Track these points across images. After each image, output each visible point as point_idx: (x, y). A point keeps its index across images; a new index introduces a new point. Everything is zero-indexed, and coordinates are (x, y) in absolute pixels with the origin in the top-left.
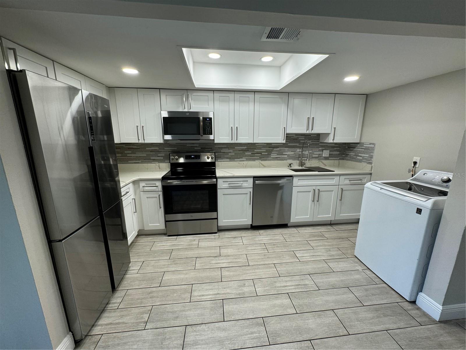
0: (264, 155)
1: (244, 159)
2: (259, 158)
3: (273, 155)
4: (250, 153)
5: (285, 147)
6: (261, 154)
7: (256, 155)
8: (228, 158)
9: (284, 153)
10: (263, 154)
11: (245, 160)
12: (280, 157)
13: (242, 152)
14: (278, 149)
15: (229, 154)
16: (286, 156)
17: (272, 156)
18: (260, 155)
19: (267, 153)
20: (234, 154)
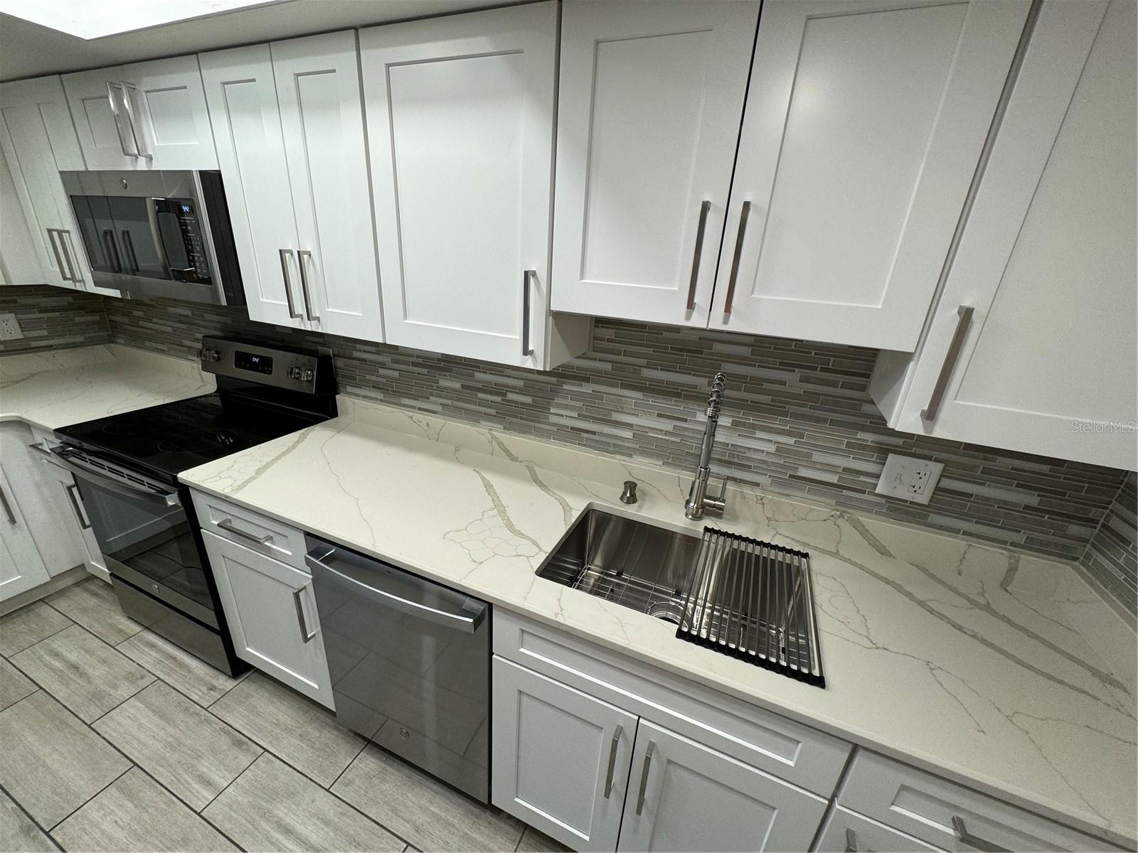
0: (516, 402)
1: (434, 403)
2: (493, 412)
3: (562, 415)
4: (457, 386)
5: (625, 386)
6: (504, 395)
7: (481, 395)
8: (379, 388)
9: (616, 417)
10: (511, 396)
11: (439, 408)
12: (594, 433)
13: (425, 371)
14: (587, 388)
15: (381, 371)
16: (628, 434)
17: (553, 419)
18: (499, 399)
19: (528, 400)
20: (396, 374)
